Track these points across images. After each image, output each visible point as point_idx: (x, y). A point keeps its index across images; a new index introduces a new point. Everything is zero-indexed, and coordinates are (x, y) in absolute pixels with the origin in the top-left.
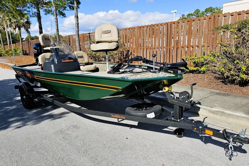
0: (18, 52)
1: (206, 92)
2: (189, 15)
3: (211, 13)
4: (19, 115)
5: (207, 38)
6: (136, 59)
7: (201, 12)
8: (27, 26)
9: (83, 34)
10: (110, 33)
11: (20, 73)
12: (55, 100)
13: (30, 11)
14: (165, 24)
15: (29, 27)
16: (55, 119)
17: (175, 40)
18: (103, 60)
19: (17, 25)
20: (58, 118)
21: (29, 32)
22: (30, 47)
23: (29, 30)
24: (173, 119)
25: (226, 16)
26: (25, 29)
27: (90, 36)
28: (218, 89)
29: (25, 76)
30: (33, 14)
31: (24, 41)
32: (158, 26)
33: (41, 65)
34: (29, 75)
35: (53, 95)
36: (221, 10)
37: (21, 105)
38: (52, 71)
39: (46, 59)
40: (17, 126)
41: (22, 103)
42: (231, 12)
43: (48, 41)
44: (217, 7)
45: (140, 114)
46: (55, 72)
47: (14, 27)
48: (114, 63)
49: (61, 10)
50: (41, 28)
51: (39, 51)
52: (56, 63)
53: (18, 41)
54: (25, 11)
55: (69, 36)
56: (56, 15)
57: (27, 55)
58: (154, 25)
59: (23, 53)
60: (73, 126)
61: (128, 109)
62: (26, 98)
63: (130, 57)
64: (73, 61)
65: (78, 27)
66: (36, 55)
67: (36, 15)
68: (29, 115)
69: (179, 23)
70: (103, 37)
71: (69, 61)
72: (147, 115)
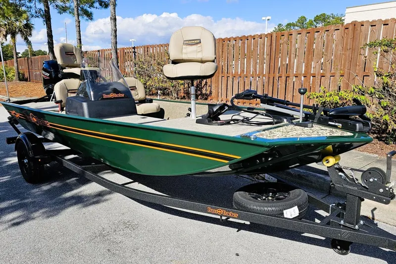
0: (10, 75)
1: (356, 157)
2: (289, 25)
3: (323, 24)
4: (15, 196)
5: (341, 62)
6: (245, 96)
7: (308, 21)
8: (26, 32)
9: (123, 48)
10: (199, 45)
11: (18, 115)
12: (85, 169)
13: (31, 7)
14: (266, 36)
15: (31, 34)
16: (86, 206)
17: (284, 63)
18: (159, 93)
19: (9, 29)
20: (91, 204)
21: (30, 42)
22: (30, 68)
23: (30, 39)
24: (342, 222)
25: (375, 26)
26: (22, 36)
27: (135, 52)
28: (376, 153)
29: (28, 121)
30: (36, 12)
31: (20, 57)
32: (248, 39)
33: (61, 101)
34: (34, 120)
35: (76, 156)
36: (343, 18)
37: (18, 174)
38: (83, 115)
39: (68, 90)
40: (13, 222)
41: (19, 171)
42: (383, 19)
43: (72, 57)
44: (333, 14)
45: (270, 209)
46: (90, 117)
47: (5, 33)
48: (178, 99)
49: (86, 7)
50: (50, 35)
51: (53, 76)
52: (93, 100)
53: (10, 57)
54: (23, 6)
55: (99, 51)
56: (78, 15)
57: (26, 80)
58: (248, 37)
59: (19, 77)
60: (125, 223)
61: (239, 196)
62: (28, 163)
63: (205, 89)
64: (123, 95)
65: (116, 36)
66: (49, 83)
67: (42, 14)
68: (35, 197)
69: (292, 35)
70: (184, 51)
71: (115, 95)
72: (285, 211)
